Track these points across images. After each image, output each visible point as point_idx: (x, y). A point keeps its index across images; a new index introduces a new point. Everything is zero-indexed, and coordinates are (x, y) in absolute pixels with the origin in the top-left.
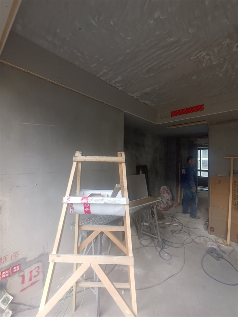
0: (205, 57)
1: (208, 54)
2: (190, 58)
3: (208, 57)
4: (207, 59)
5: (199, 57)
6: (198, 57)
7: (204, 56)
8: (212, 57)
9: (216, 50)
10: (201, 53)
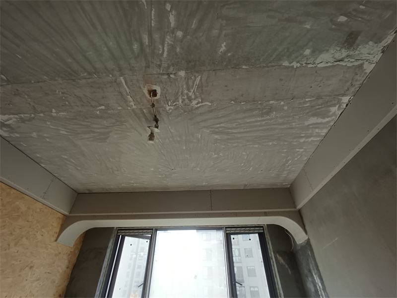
0: (193, 97)
1: (190, 99)
2: (211, 104)
3: (190, 94)
4: (192, 91)
5: (200, 100)
6: (202, 102)
7: (195, 99)
8: (186, 92)
9: (180, 101)
10: (196, 106)
